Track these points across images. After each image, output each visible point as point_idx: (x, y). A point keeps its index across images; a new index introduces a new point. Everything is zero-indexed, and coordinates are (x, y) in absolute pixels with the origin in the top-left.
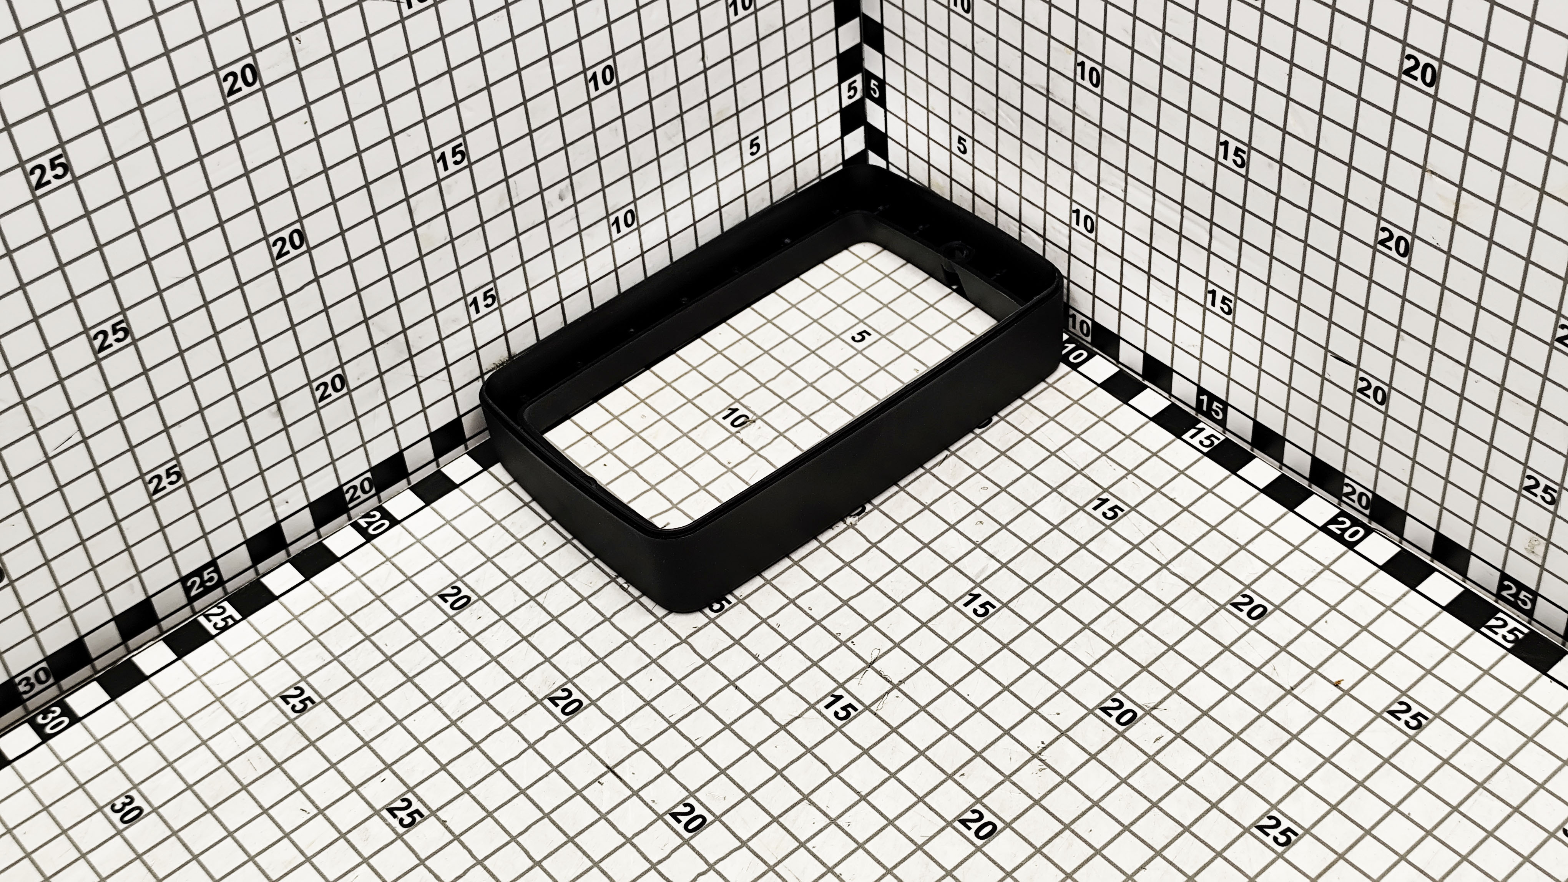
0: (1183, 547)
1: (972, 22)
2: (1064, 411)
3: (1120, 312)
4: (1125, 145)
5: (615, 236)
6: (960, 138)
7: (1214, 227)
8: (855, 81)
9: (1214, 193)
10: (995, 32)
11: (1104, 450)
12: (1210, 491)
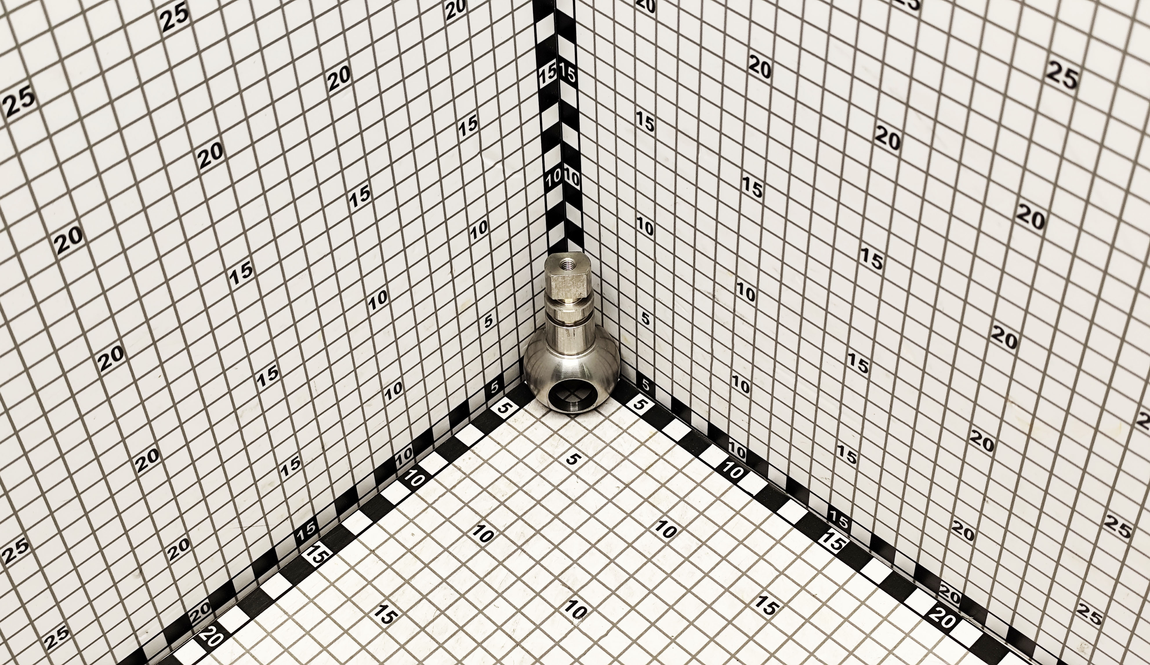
0: (825, 637)
1: (654, 241)
2: (729, 521)
3: (769, 447)
4: (774, 342)
5: (388, 401)
6: (644, 314)
7: (843, 406)
9: (843, 385)
10: (672, 252)
11: (761, 554)
12: (841, 587)
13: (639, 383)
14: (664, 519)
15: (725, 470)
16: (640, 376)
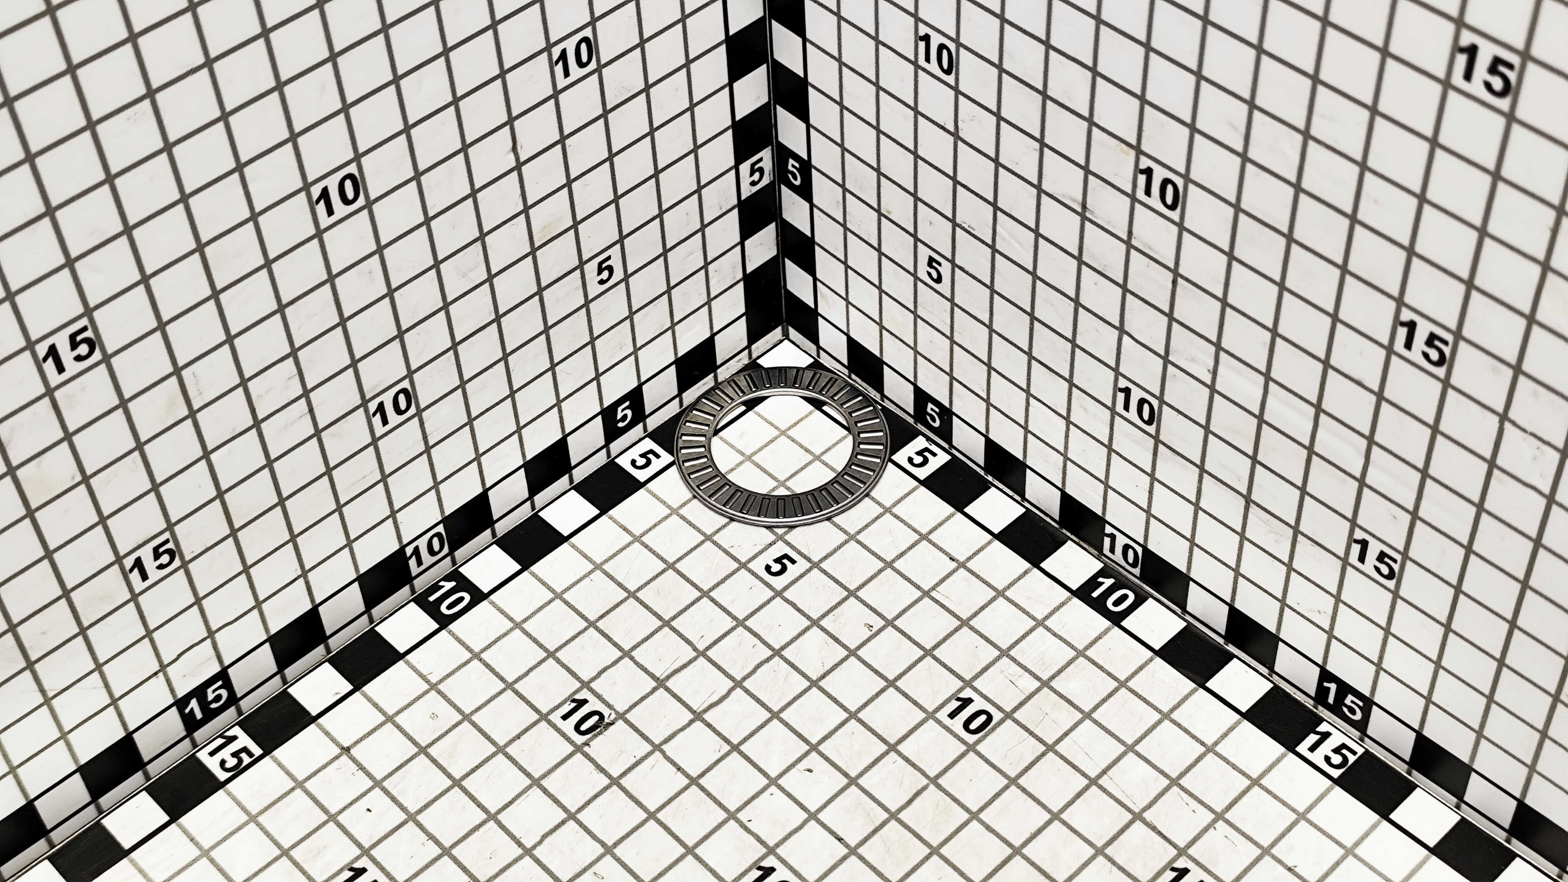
1: (956, 89)
2: (1104, 701)
3: (1193, 544)
4: (1218, 305)
5: (380, 430)
6: (931, 260)
7: (1375, 449)
8: (761, 160)
9: (1380, 397)
10: (995, 110)
11: (1174, 775)
12: (1349, 852)
13: (920, 413)
14: (967, 694)
15: (1095, 594)
16: (921, 397)
